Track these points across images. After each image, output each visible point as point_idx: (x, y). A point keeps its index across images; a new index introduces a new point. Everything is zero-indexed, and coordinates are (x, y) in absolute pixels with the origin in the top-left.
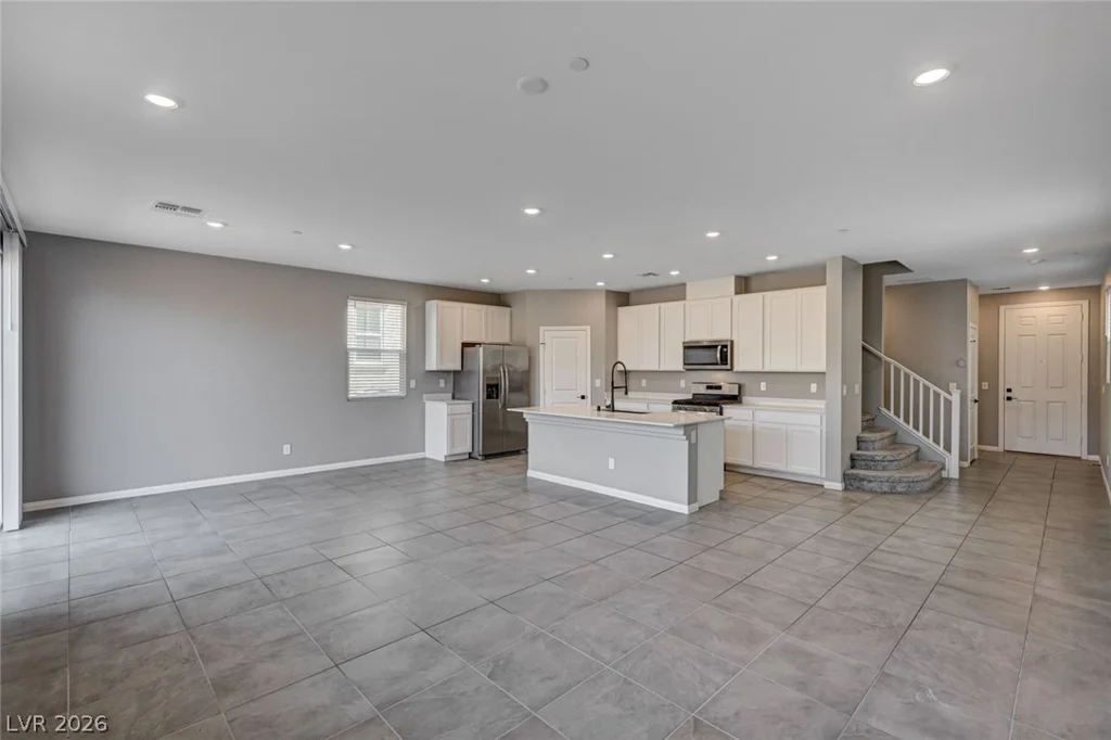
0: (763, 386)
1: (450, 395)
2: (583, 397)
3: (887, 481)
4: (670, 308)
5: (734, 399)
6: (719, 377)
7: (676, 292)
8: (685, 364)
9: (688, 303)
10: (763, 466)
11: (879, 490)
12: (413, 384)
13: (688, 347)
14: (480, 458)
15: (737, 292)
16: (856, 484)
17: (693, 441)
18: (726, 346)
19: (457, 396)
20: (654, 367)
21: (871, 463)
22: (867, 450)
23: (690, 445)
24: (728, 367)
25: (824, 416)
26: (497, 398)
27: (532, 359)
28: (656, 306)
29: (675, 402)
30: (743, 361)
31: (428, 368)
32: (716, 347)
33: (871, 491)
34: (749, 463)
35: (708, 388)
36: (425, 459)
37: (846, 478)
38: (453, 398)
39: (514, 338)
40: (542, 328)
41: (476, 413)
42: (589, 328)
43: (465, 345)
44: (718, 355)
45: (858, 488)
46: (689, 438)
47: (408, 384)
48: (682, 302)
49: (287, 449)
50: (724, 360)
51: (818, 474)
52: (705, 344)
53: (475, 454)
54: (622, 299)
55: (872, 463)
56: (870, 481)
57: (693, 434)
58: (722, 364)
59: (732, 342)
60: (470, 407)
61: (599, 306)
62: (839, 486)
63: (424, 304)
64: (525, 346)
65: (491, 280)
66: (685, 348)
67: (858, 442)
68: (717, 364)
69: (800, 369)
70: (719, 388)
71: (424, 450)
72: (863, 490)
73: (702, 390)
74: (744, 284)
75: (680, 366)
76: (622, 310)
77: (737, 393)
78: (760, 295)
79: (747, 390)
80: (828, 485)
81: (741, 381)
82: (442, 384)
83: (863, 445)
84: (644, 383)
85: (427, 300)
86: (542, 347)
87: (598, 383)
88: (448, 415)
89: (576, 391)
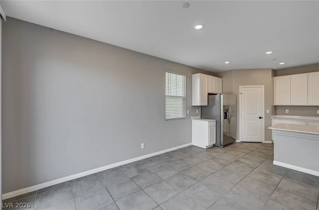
2: (260, 118)
12: (188, 112)
14: (221, 147)
19: (202, 117)
31: (193, 105)
36: (193, 146)
38: (201, 118)
40: (240, 87)
42: (264, 86)
43: (209, 94)
47: (186, 112)
49: (142, 146)
53: (218, 145)
54: (276, 73)
63: (191, 76)
64: (235, 94)
71: (191, 142)
82: (197, 112)
84: (287, 111)
85: (193, 74)
86: (240, 95)
87: (268, 111)
88: (209, 127)
89: (257, 114)
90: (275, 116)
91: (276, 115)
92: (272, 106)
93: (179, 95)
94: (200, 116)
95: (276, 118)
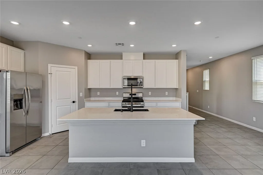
0: (150, 93)
2: (74, 102)
4: (115, 63)
9: (123, 61)
15: (145, 59)
24: (142, 86)
27: (44, 83)
28: (108, 61)
32: (137, 78)
35: (130, 95)
40: (49, 65)
42: (77, 67)
48: (121, 60)
52: (132, 78)
54: (89, 56)
59: (143, 77)
64: (41, 75)
66: (124, 79)
69: (167, 87)
70: (135, 94)
76: (90, 61)
77: (142, 96)
84: (98, 93)
86: (49, 75)
87: (81, 95)
89: (70, 99)
91: (90, 97)
92: (85, 89)
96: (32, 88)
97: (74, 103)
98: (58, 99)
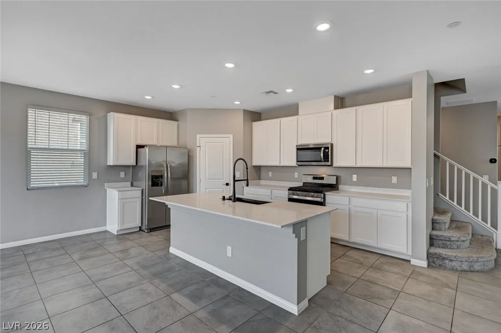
0: (355, 178)
1: (129, 183)
2: (227, 184)
3: (466, 261)
4: (287, 122)
5: (333, 187)
6: (322, 171)
7: (291, 110)
8: (298, 161)
9: (300, 117)
10: (358, 241)
11: (459, 268)
12: (95, 175)
13: (300, 149)
14: (146, 231)
15: (336, 108)
16: (439, 262)
17: (303, 238)
18: (328, 148)
19: (135, 183)
20: (277, 164)
21: (447, 243)
22: (440, 230)
23: (299, 242)
24: (329, 163)
25: (410, 205)
26: (161, 185)
27: (190, 158)
28: (277, 120)
29: (290, 189)
30: (341, 159)
31: (108, 164)
32: (320, 148)
33: (454, 270)
34: (347, 239)
35: (314, 178)
36: (106, 232)
37: (429, 256)
38: (132, 185)
39: (181, 143)
40: (198, 136)
41: (144, 197)
42: (232, 135)
43: (139, 147)
44: (322, 155)
45: (440, 265)
46: (298, 236)
47: (90, 175)
48: (296, 117)
50: (326, 157)
51: (405, 251)
52: (311, 146)
53: (144, 228)
54: (255, 116)
55: (449, 243)
56: (451, 261)
57: (303, 229)
58: (325, 161)
59: (332, 145)
60: (140, 192)
61: (239, 120)
62: (424, 264)
63: (106, 117)
64: (187, 148)
65: (153, 97)
66: (298, 149)
67: (433, 223)
68: (321, 161)
70: (322, 178)
71: (105, 225)
72: (445, 268)
73: (310, 180)
74: (341, 102)
75: (294, 163)
76: (255, 124)
77: (335, 183)
78: (354, 109)
79: (342, 180)
80: (414, 262)
81: (338, 174)
82: (122, 175)
83: (437, 226)
85: (108, 113)
86: (198, 149)
87: (238, 174)
88: (119, 199)
89: (223, 179)
90: (258, 181)
93: (71, 148)
94: (130, 183)
95: (259, 185)
96: (173, 165)
97: (227, 186)
98: (208, 179)
